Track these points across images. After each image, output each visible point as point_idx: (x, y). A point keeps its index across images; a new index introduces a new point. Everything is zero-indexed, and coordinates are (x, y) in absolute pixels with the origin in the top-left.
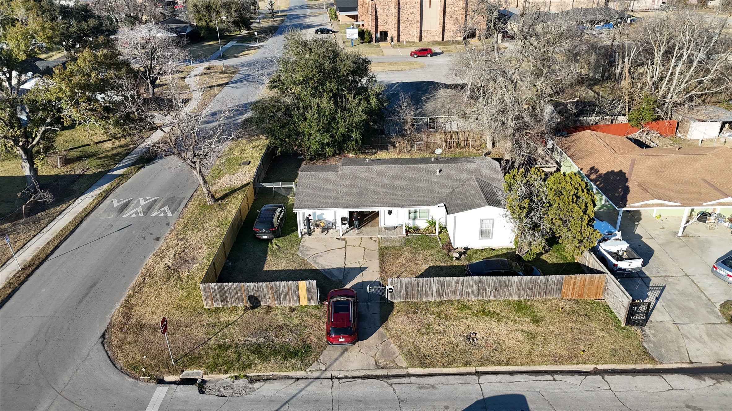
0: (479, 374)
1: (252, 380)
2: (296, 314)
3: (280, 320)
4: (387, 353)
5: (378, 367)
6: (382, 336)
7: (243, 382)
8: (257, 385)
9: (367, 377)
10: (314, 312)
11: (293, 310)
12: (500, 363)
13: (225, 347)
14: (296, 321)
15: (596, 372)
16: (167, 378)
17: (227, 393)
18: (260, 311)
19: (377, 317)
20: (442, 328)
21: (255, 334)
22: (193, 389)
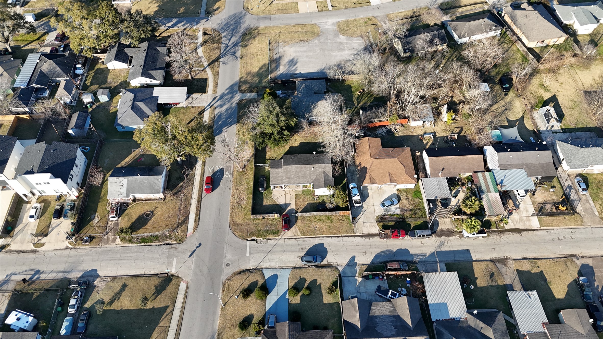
0: (316, 237)
1: (267, 240)
2: (274, 220)
3: (271, 222)
4: (296, 232)
5: (294, 236)
6: (295, 227)
7: (265, 240)
8: (268, 241)
9: (292, 239)
10: (279, 220)
11: (273, 219)
12: (321, 235)
13: (259, 231)
14: (275, 223)
15: (341, 237)
16: (249, 239)
17: (263, 243)
18: (266, 219)
19: (294, 221)
20: (309, 225)
21: (266, 227)
22: (255, 242)
